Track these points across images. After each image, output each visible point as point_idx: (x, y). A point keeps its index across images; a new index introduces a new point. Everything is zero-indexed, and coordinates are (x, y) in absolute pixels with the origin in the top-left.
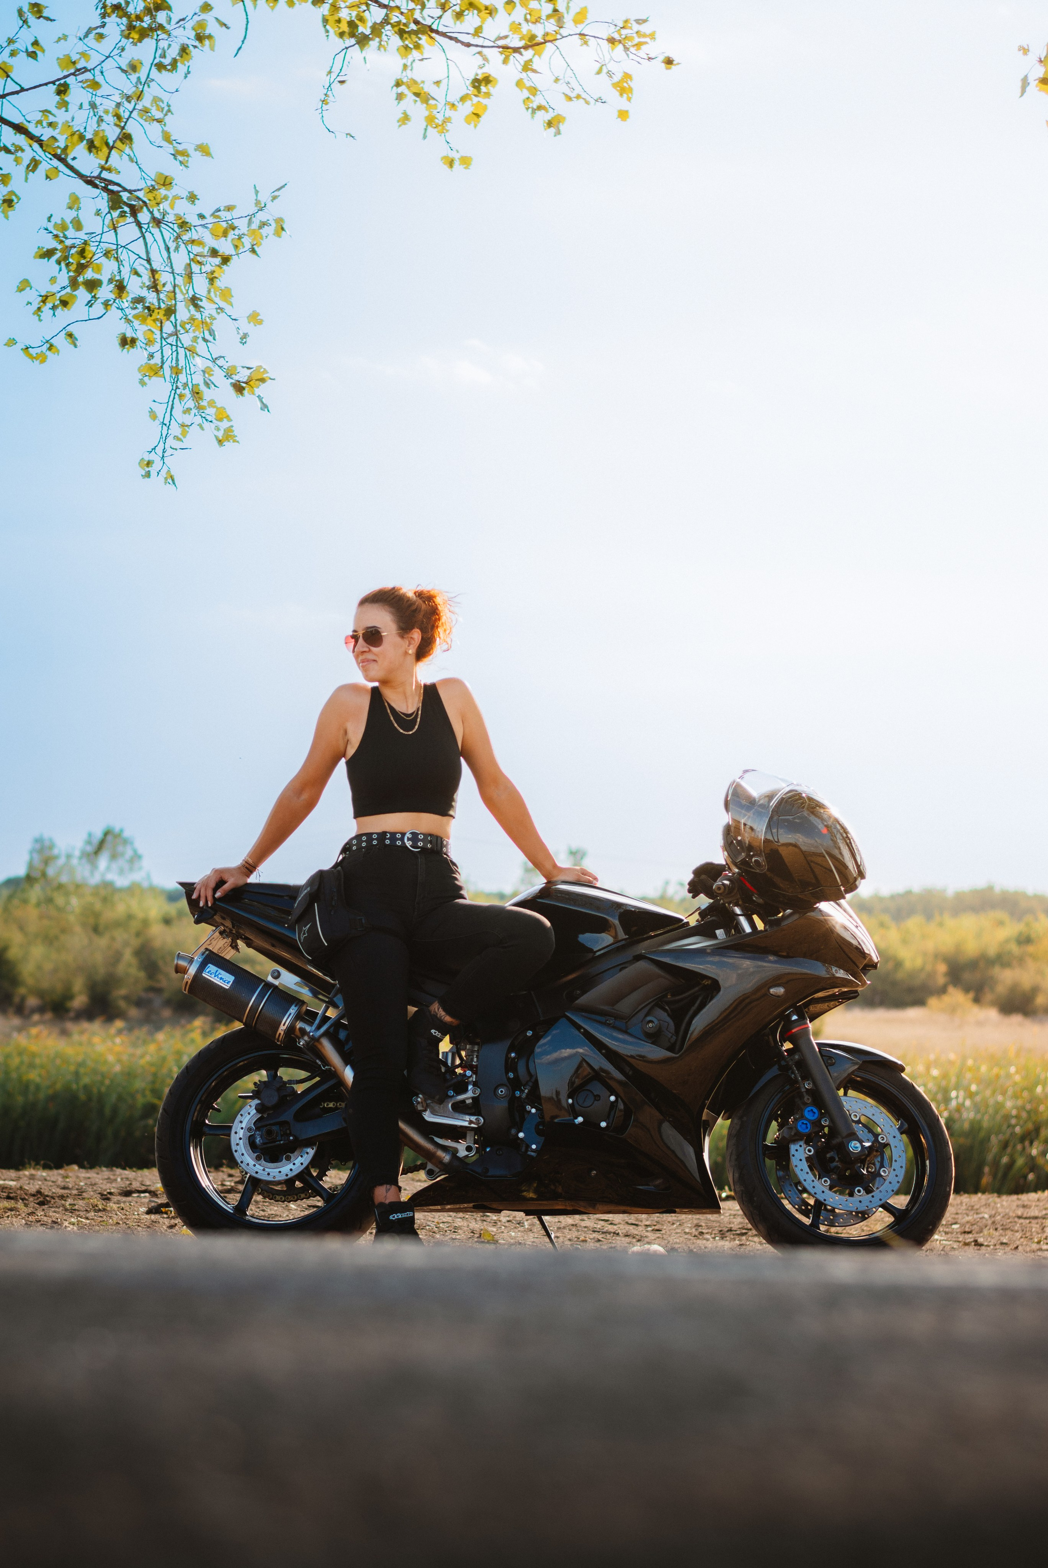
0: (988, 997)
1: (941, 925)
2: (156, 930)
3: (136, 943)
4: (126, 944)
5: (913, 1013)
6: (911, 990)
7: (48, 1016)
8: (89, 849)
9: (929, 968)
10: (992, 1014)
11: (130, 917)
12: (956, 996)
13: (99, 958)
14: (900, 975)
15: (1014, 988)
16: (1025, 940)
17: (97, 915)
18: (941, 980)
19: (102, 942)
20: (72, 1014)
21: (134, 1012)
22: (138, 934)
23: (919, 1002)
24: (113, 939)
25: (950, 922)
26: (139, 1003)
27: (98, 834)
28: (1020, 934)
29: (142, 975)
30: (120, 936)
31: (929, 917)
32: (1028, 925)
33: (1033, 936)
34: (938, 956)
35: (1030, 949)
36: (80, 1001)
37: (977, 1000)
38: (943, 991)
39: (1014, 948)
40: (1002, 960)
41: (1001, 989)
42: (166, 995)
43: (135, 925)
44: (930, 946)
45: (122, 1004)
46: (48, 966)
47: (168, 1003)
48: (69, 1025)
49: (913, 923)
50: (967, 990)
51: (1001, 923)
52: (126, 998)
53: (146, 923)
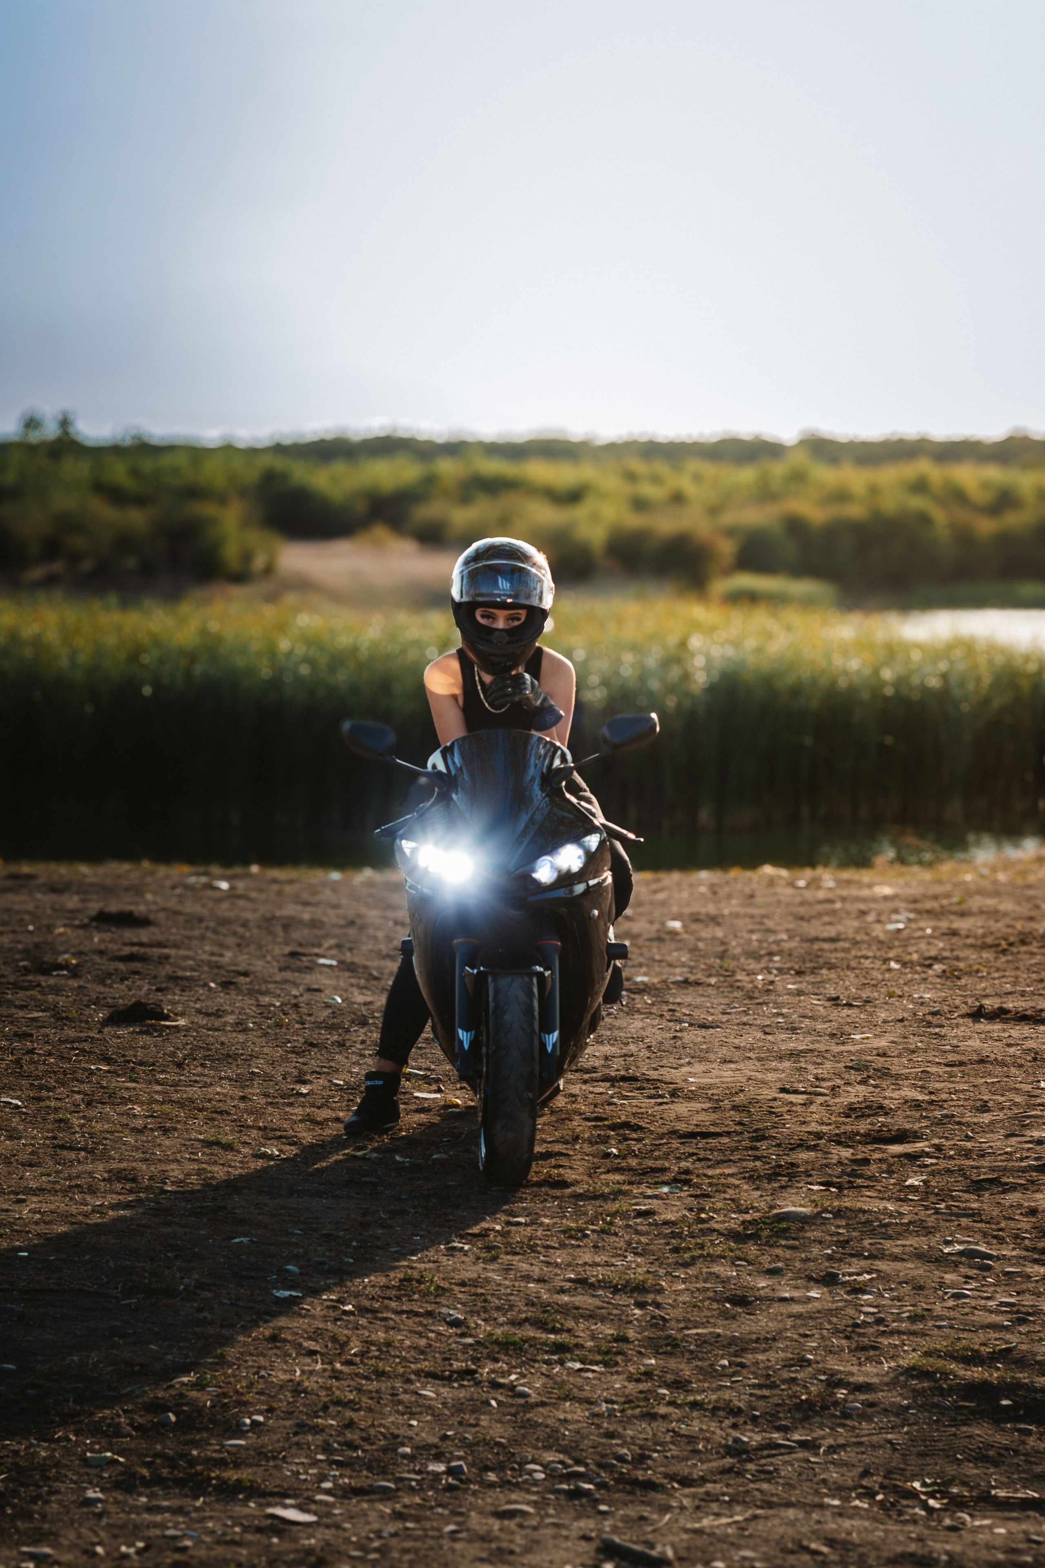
0: (407, 529)
1: (359, 466)
5: (342, 545)
6: (339, 522)
9: (353, 503)
10: (413, 546)
12: (380, 532)
14: (328, 510)
15: (427, 522)
16: (430, 480)
18: (363, 513)
23: (348, 534)
25: (365, 465)
28: (425, 475)
31: (348, 460)
32: (431, 467)
33: (436, 477)
34: (360, 494)
35: (434, 488)
37: (397, 533)
38: (365, 526)
39: (422, 486)
40: (414, 496)
41: (417, 523)
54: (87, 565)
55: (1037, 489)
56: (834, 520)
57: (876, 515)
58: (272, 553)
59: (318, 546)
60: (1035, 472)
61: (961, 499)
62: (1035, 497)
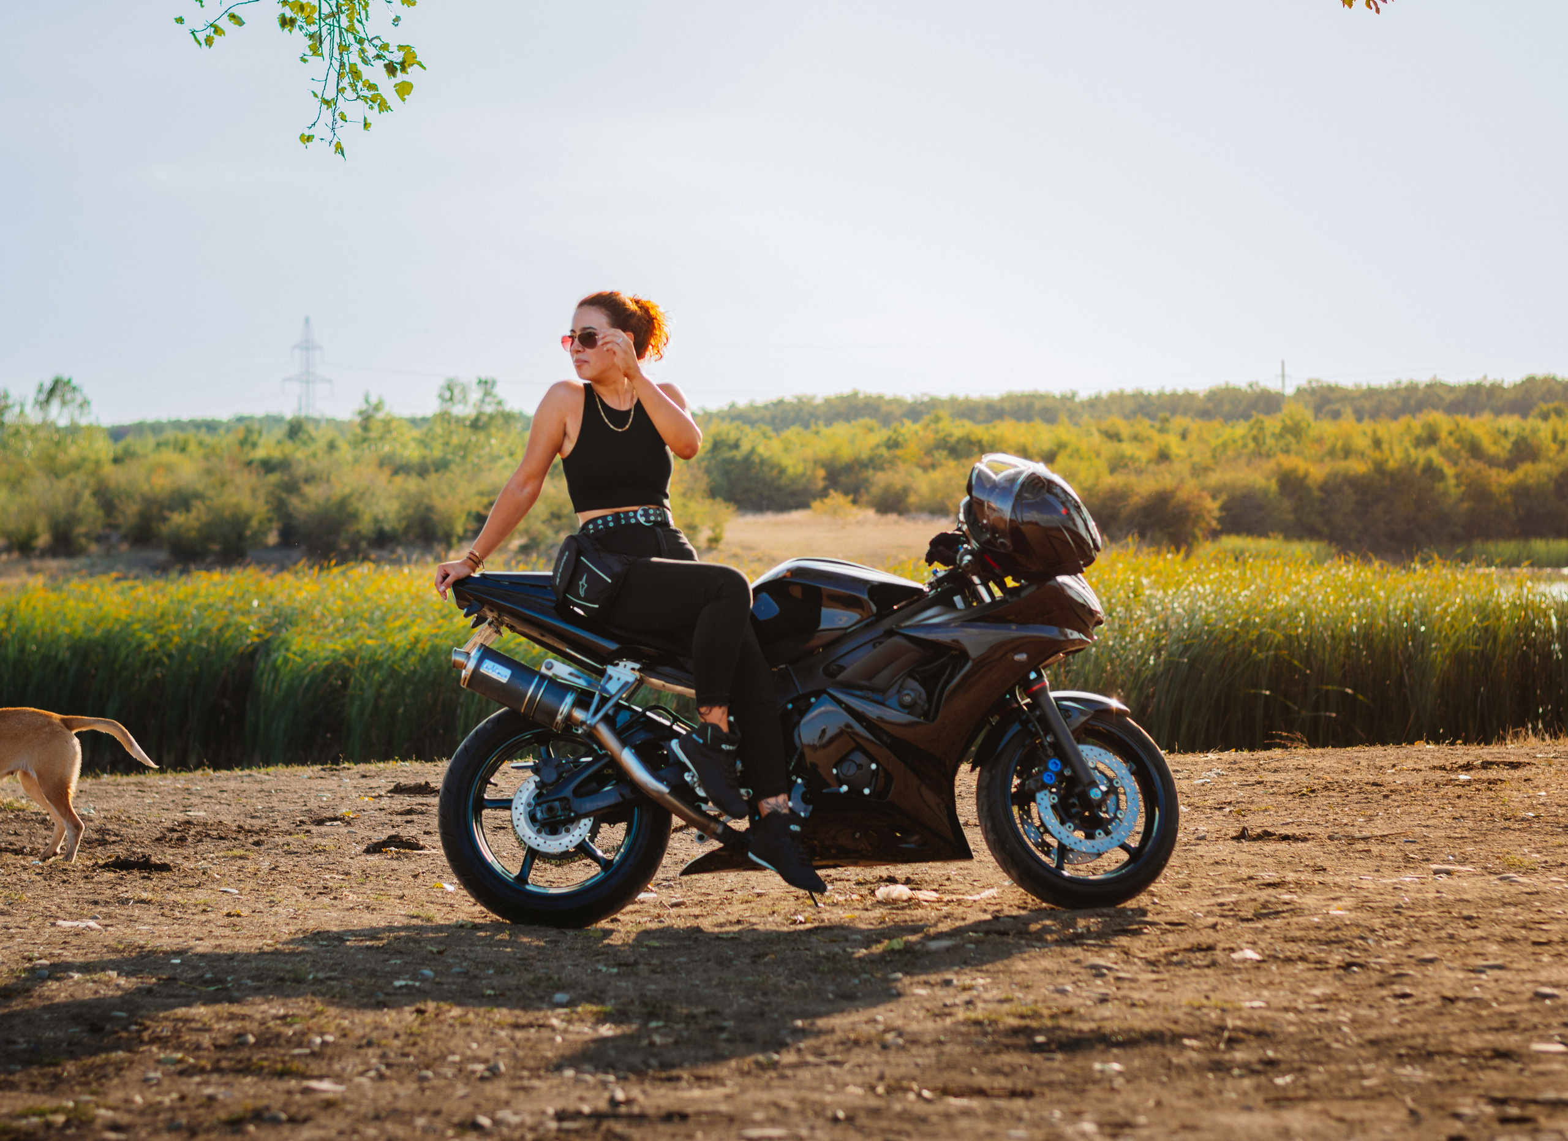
0: (865, 498)
1: (817, 433)
2: (108, 469)
3: (92, 482)
4: (85, 485)
5: (797, 515)
6: (793, 494)
7: (15, 555)
8: (42, 397)
9: (809, 473)
10: (871, 513)
11: (84, 459)
12: (836, 499)
13: (60, 499)
14: (784, 481)
15: (887, 489)
16: (893, 444)
17: (52, 459)
18: (821, 484)
19: (63, 485)
20: (37, 552)
21: (94, 548)
22: (93, 473)
23: (804, 505)
24: (72, 481)
25: (825, 431)
26: (99, 539)
27: (48, 385)
28: (889, 439)
29: (101, 513)
30: (80, 478)
31: (806, 426)
32: (895, 431)
33: (900, 439)
34: (817, 462)
35: (899, 452)
36: (43, 539)
37: (855, 502)
38: (823, 494)
39: (884, 451)
40: (874, 463)
41: (875, 491)
42: (123, 531)
43: (89, 466)
44: (809, 452)
45: (83, 541)
46: (13, 509)
47: (125, 538)
48: (36, 563)
49: (792, 433)
50: (846, 493)
51: (871, 430)
52: (87, 535)
53: (98, 463)
55: (1555, 438)
56: (1334, 475)
57: (1379, 468)
58: (717, 526)
59: (769, 517)
60: (1554, 420)
61: (1475, 450)
62: (1554, 447)
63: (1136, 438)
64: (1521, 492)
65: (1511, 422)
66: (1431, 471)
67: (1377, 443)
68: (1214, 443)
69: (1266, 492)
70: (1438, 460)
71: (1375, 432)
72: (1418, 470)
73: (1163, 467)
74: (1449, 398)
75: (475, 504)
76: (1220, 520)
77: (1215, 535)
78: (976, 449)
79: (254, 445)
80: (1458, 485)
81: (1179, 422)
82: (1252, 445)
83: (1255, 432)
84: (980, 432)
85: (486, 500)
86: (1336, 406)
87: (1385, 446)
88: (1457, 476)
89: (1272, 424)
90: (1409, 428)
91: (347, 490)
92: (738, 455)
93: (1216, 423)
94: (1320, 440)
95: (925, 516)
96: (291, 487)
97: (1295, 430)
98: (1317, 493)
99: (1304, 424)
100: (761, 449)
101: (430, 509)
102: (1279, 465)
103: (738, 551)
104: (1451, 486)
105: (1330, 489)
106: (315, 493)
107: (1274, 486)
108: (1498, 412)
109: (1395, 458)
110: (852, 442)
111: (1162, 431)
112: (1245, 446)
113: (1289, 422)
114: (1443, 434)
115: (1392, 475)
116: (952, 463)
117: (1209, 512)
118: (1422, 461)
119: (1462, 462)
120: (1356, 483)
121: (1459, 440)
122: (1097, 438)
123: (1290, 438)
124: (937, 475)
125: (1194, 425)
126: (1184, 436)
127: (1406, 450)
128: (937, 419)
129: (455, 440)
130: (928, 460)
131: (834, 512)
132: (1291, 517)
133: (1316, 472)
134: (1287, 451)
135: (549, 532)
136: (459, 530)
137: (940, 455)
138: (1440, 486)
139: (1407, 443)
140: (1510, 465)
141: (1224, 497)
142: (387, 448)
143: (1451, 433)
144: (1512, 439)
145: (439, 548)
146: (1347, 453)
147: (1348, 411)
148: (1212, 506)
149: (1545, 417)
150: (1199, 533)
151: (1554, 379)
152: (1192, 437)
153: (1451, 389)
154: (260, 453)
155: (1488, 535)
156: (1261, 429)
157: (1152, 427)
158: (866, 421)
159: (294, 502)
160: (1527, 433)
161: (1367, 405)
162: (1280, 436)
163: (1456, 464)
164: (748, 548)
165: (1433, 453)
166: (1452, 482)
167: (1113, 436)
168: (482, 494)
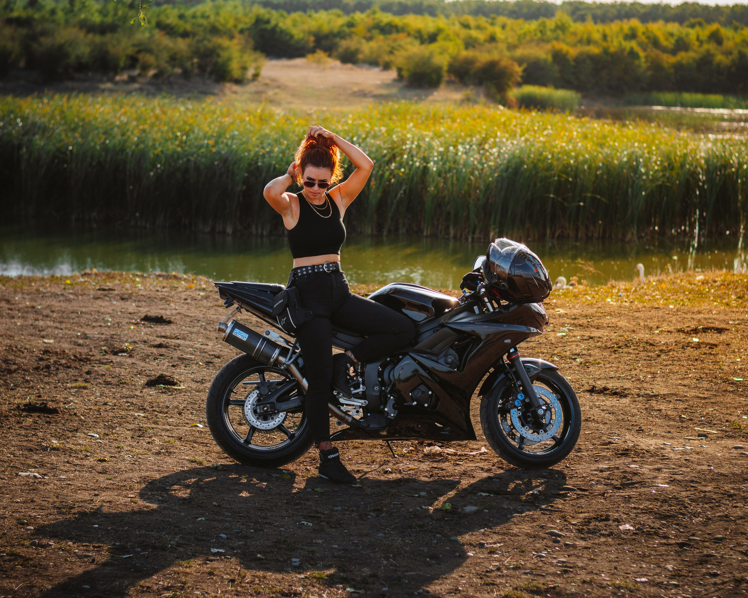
0: (335, 53)
1: (310, 16)
5: (298, 61)
6: (298, 49)
9: (306, 38)
10: (338, 63)
12: (320, 54)
14: (292, 42)
15: (347, 50)
16: (351, 25)
18: (311, 44)
23: (301, 55)
25: (314, 15)
28: (349, 22)
32: (352, 18)
33: (355, 22)
34: (310, 33)
35: (353, 29)
37: (330, 56)
38: (313, 51)
39: (346, 29)
40: (341, 35)
41: (341, 50)
44: (306, 27)
49: (297, 15)
50: (325, 50)
51: (339, 16)
54: (152, 72)
55: (698, 39)
56: (581, 54)
57: (606, 51)
58: (258, 68)
59: (284, 62)
60: (698, 28)
61: (655, 43)
62: (697, 43)
63: (479, 28)
64: (679, 67)
65: (674, 27)
66: (633, 54)
67: (605, 37)
68: (520, 32)
69: (546, 61)
70: (637, 49)
71: (604, 31)
72: (626, 53)
73: (493, 45)
74: (642, 11)
75: (130, 51)
76: (522, 77)
77: (519, 85)
78: (394, 30)
79: (12, 10)
80: (646, 62)
81: (502, 19)
82: (539, 35)
83: (541, 28)
84: (397, 20)
85: (136, 49)
86: (582, 12)
87: (609, 39)
88: (646, 57)
89: (551, 23)
90: (622, 29)
91: (63, 41)
92: (269, 27)
93: (521, 21)
94: (575, 34)
95: (366, 66)
96: (33, 37)
97: (562, 28)
98: (572, 63)
99: (567, 25)
100: (281, 25)
101: (107, 52)
102: (553, 47)
103: (267, 81)
104: (643, 62)
105: (580, 60)
106: (46, 41)
107: (550, 58)
108: (667, 20)
109: (614, 46)
110: (329, 22)
111: (492, 24)
112: (536, 35)
113: (559, 23)
114: (640, 34)
115: (612, 55)
116: (381, 37)
117: (517, 72)
118: (628, 48)
119: (649, 50)
120: (592, 58)
121: (648, 38)
122: (457, 27)
123: (559, 32)
124: (373, 44)
125: (510, 22)
126: (504, 27)
127: (620, 44)
128: (374, 13)
129: (120, 13)
130: (369, 35)
131: (319, 62)
132: (558, 75)
133: (573, 52)
134: (557, 39)
135: (169, 68)
136: (122, 64)
137: (376, 32)
138: (637, 62)
139: (621, 39)
140: (674, 52)
141: (525, 66)
142: (83, 16)
143: (644, 33)
144: (675, 38)
145: (111, 74)
146: (589, 41)
147: (589, 18)
148: (518, 70)
149: (692, 26)
150: (510, 83)
151: (698, 4)
152: (508, 28)
153: (643, 6)
154: (15, 14)
155: (660, 89)
156: (545, 26)
157: (487, 22)
158: (336, 11)
159: (35, 46)
160: (684, 35)
161: (599, 12)
162: (554, 31)
163: (645, 50)
164: (273, 80)
165: (633, 44)
166: (643, 60)
167: (466, 26)
168: (134, 45)
